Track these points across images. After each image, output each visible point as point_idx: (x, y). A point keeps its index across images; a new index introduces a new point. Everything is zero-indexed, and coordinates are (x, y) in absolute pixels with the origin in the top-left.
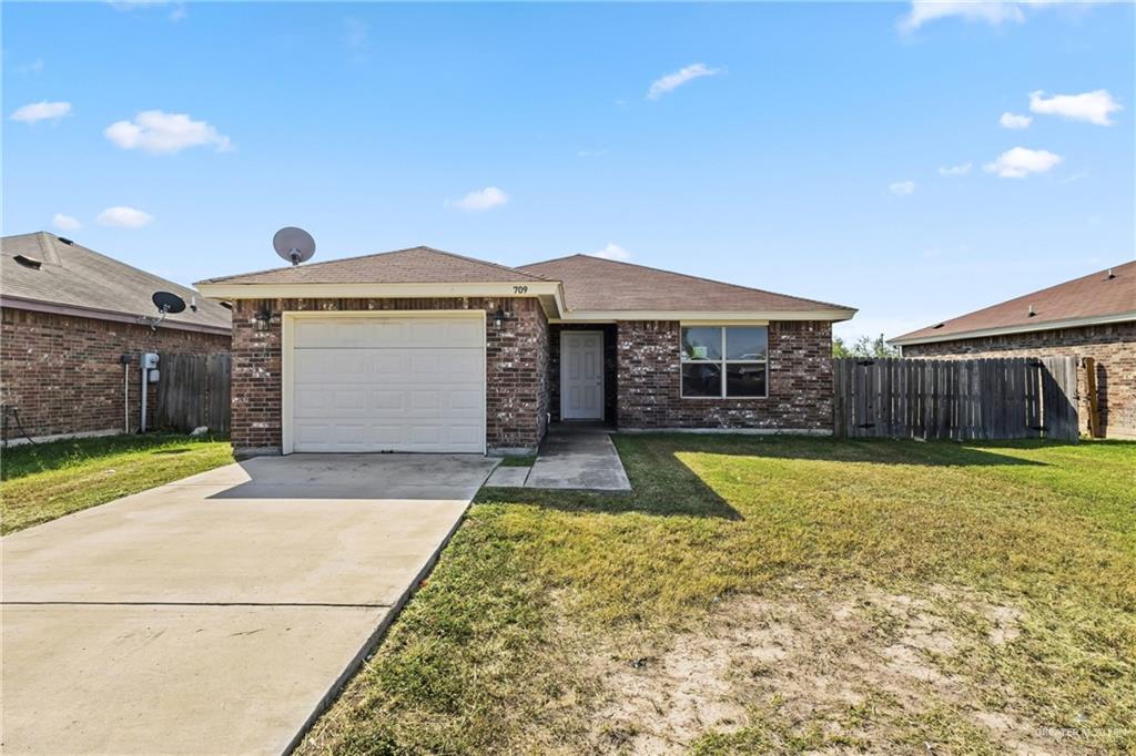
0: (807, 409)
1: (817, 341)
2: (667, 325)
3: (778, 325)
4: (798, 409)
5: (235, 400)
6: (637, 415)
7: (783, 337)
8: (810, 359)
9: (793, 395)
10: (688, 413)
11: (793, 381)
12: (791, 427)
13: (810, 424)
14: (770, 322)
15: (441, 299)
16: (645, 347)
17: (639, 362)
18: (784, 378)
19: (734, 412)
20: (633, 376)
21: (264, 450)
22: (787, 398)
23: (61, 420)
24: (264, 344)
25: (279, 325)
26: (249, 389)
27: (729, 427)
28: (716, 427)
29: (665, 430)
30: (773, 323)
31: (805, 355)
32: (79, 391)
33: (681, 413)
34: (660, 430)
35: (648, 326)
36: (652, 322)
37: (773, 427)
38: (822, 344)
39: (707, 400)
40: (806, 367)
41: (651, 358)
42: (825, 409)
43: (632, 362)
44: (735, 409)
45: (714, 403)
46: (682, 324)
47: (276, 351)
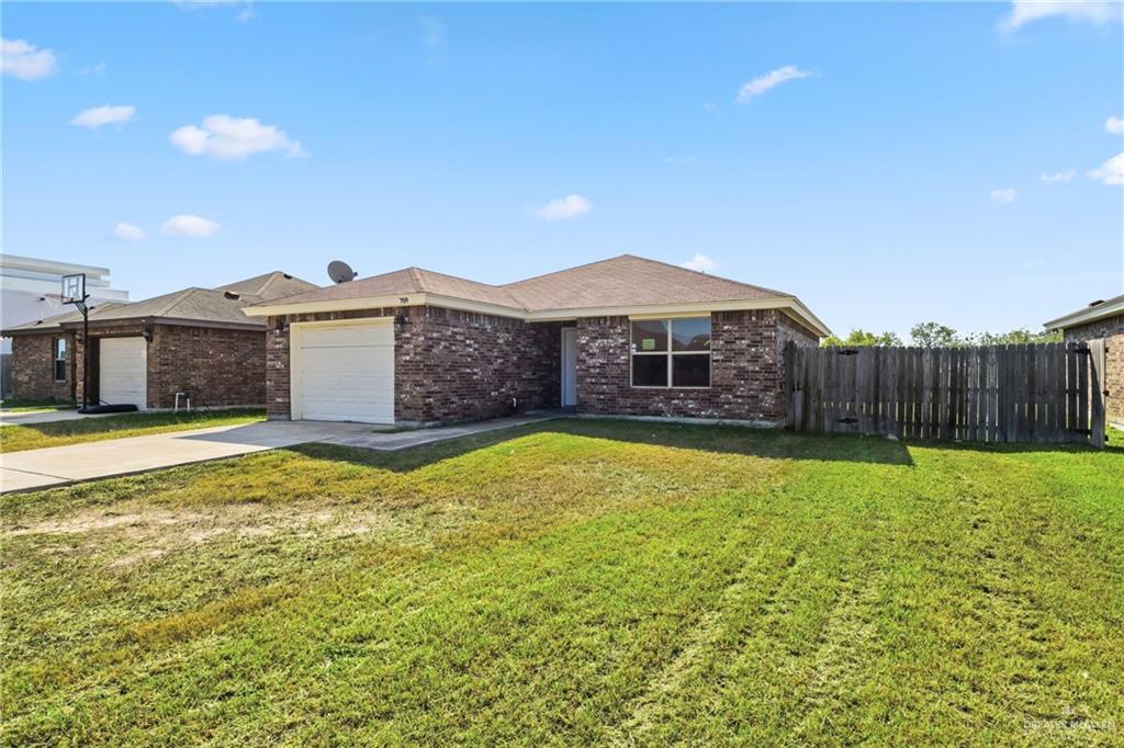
0: (749, 401)
1: (760, 330)
2: (618, 319)
3: (721, 316)
4: (740, 401)
5: (268, 383)
6: (592, 402)
7: (726, 328)
8: (753, 349)
9: (734, 386)
10: (636, 401)
11: (734, 372)
12: (732, 418)
13: (752, 415)
14: (713, 313)
15: (369, 310)
16: (599, 341)
17: (594, 354)
18: (726, 368)
19: (677, 402)
20: (589, 367)
21: (280, 417)
22: (729, 389)
23: (233, 396)
24: (281, 346)
25: (288, 333)
26: (274, 376)
27: (673, 416)
28: (660, 415)
29: (615, 416)
30: (715, 314)
31: (748, 346)
32: (246, 378)
33: (629, 402)
34: (610, 416)
35: (602, 322)
36: (605, 318)
37: (714, 417)
38: (766, 334)
39: (652, 390)
40: (749, 358)
41: (604, 350)
42: (768, 401)
43: (588, 355)
44: (678, 399)
45: (658, 393)
46: (630, 318)
47: (287, 350)
